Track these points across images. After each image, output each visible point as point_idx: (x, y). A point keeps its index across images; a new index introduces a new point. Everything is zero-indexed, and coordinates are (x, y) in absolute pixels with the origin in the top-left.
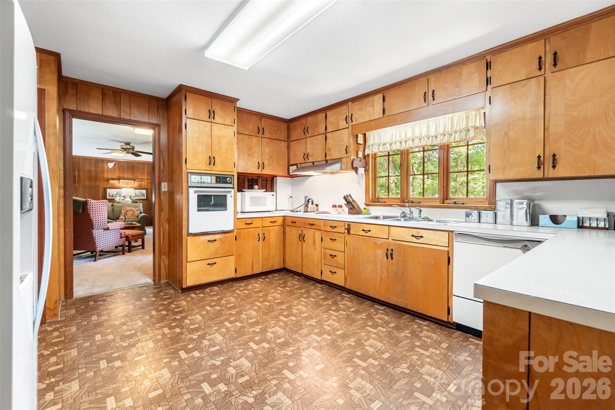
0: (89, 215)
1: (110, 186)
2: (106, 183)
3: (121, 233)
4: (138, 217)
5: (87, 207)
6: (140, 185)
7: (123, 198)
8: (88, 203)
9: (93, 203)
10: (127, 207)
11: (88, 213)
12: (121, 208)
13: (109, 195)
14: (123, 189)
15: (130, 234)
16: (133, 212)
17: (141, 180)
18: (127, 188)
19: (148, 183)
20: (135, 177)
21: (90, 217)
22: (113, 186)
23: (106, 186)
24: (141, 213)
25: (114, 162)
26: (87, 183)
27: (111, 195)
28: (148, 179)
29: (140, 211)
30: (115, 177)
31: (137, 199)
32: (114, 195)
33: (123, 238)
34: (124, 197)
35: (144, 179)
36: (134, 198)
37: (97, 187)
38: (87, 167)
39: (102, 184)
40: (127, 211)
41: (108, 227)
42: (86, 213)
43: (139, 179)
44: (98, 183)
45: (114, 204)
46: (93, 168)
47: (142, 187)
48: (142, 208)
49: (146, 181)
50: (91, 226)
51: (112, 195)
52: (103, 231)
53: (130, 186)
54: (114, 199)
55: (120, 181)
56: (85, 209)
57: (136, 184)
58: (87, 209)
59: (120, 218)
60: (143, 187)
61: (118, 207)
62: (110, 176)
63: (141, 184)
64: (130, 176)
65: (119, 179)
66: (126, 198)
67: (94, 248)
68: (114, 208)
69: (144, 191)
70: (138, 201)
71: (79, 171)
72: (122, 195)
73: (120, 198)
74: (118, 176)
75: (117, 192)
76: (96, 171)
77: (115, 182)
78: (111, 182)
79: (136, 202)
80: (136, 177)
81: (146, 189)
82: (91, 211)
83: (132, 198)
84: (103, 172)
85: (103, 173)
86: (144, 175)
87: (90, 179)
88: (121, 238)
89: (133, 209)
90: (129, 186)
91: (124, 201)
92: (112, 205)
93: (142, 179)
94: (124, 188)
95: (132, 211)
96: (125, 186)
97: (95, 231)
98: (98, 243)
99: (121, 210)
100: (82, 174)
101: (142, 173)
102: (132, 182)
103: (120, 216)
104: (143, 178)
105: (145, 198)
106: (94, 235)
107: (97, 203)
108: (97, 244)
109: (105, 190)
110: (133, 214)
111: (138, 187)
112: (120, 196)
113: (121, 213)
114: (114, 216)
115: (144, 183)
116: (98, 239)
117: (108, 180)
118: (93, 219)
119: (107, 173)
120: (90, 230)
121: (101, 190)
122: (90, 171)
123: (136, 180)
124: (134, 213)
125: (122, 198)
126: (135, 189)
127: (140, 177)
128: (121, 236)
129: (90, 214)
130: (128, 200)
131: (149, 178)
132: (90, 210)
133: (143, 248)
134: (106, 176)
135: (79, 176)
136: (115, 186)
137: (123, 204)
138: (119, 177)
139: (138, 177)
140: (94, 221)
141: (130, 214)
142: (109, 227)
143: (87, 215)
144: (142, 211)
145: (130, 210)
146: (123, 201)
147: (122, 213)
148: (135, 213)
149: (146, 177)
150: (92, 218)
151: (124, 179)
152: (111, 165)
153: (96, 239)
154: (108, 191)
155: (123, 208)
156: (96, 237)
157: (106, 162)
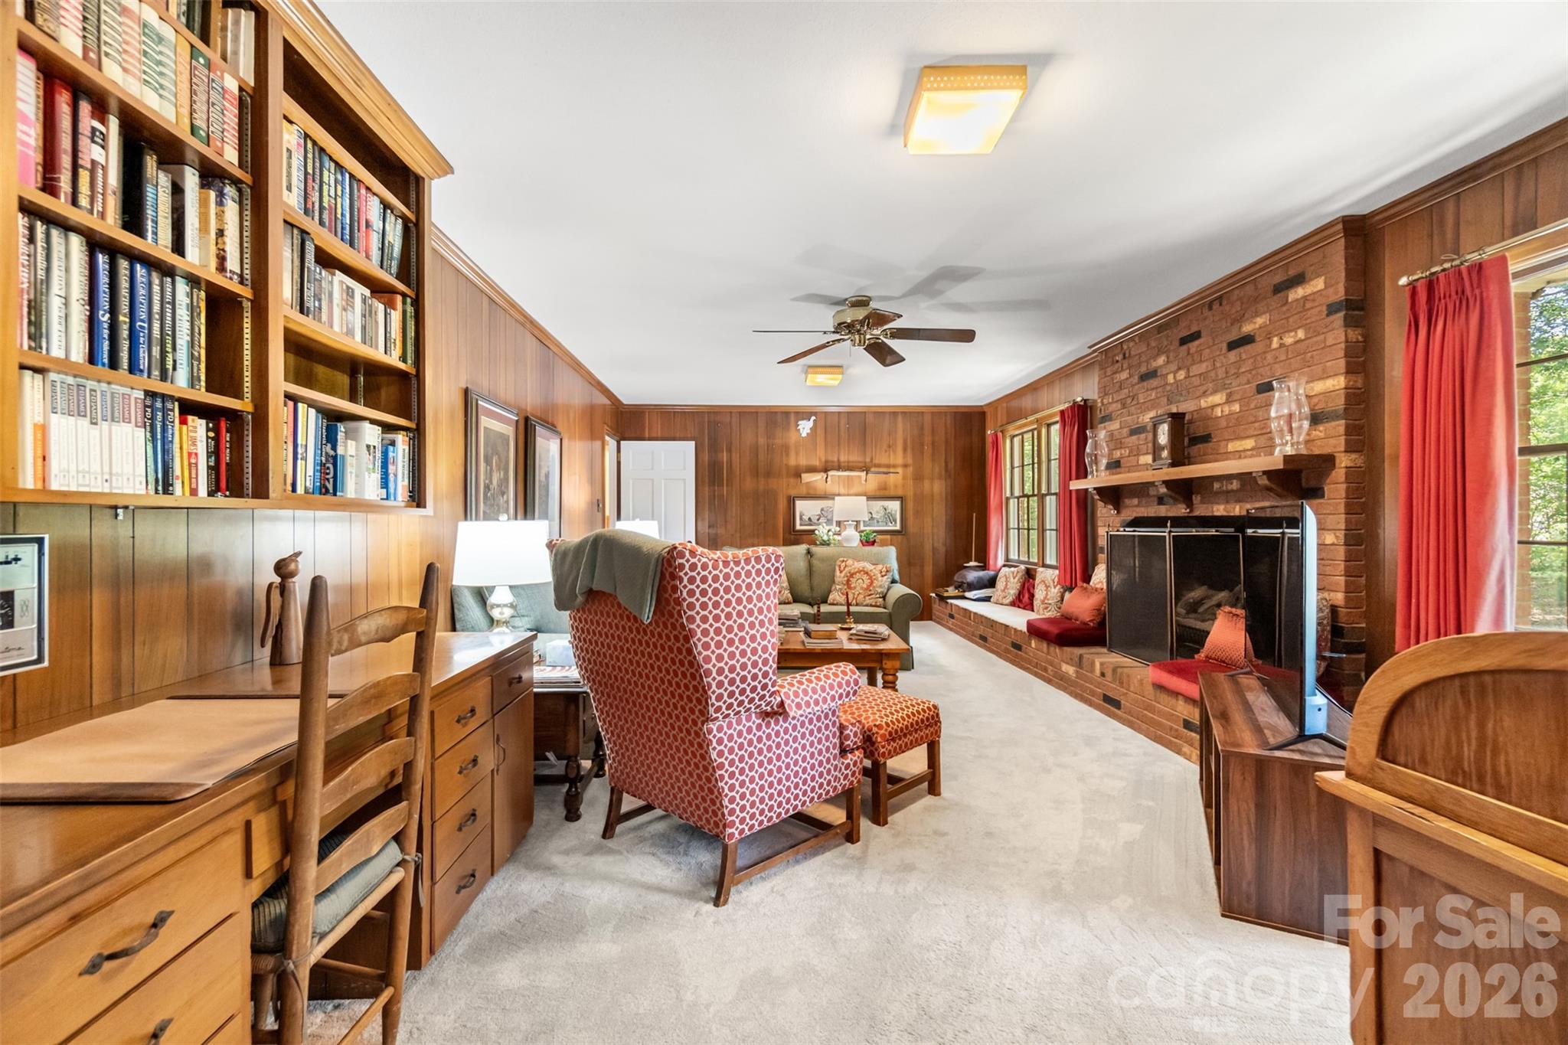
0: (687, 639)
1: (803, 491)
2: (792, 481)
3: (842, 728)
4: (884, 597)
5: (675, 589)
6: (884, 487)
7: (838, 529)
8: (682, 567)
9: (705, 567)
10: (850, 562)
11: (683, 626)
12: (831, 561)
13: (801, 519)
14: (836, 498)
15: (879, 727)
16: (871, 578)
17: (885, 470)
18: (848, 495)
19: (904, 478)
20: (868, 460)
21: (690, 651)
22: (812, 492)
23: (793, 493)
24: (893, 581)
25: (813, 418)
26: (749, 484)
27: (806, 518)
28: (905, 466)
29: (890, 575)
30: (816, 463)
31: (874, 532)
32: (814, 520)
33: (852, 751)
34: (839, 523)
35: (894, 466)
36: (868, 529)
37: (771, 495)
38: (749, 438)
39: (784, 487)
40: (852, 575)
41: (782, 704)
42: (674, 627)
43: (879, 466)
44: (773, 483)
45: (814, 549)
46: (762, 441)
47: (887, 493)
48: (894, 565)
49: (900, 470)
50: (699, 701)
51: (810, 519)
52: (759, 728)
53: (855, 489)
54: (813, 531)
55: (831, 473)
56: (668, 602)
57: (872, 482)
58: (678, 602)
59: (831, 597)
60: (892, 493)
61: (822, 560)
62: (803, 462)
63: (886, 483)
64: (855, 457)
65: (826, 470)
66: (845, 529)
67: (716, 825)
68: (815, 562)
69: (895, 506)
70: (879, 537)
71: (729, 450)
72: (835, 519)
73: (828, 528)
74: (823, 459)
75: (822, 510)
76: (770, 448)
77: (816, 478)
78: (807, 478)
79: (873, 543)
80: (872, 459)
81: (901, 499)
82: (697, 613)
83: (862, 528)
84: (786, 449)
85: (787, 455)
86: (895, 452)
87: (755, 472)
88: (843, 751)
89: (869, 567)
90: (851, 492)
91: (839, 538)
92: (809, 552)
93: (888, 466)
94: (839, 495)
95: (865, 577)
96: (842, 491)
97: (720, 729)
98: (732, 800)
99: (834, 571)
100: (735, 457)
101: (889, 447)
102: (860, 477)
103: (830, 592)
104: (892, 462)
105: (898, 527)
106: (714, 755)
107: (726, 564)
108: (726, 802)
109: (791, 502)
110: (868, 589)
111: (879, 494)
112: (829, 521)
113: (834, 582)
114: (812, 589)
115: (895, 479)
116: (732, 775)
117: (798, 475)
118: (707, 660)
119: (797, 454)
120: (695, 723)
121: (782, 504)
122: (755, 449)
123: (873, 469)
124: (872, 583)
125: (835, 528)
126: (870, 498)
127: (884, 460)
128: (842, 744)
129: (692, 633)
130: (852, 537)
131: (910, 461)
132: (691, 606)
133: (934, 789)
134: (792, 462)
135: (730, 462)
136: (815, 489)
137: (839, 549)
138: (826, 462)
139: (876, 461)
140: (708, 673)
141: (860, 584)
142: (787, 702)
143: (677, 638)
144: (897, 577)
145: (859, 572)
146: (836, 537)
147: (837, 580)
148: (876, 583)
149: (899, 459)
150: (700, 659)
151: (839, 467)
152: (805, 427)
153: (722, 777)
154: (800, 505)
155: (838, 563)
156: (721, 766)
157: (792, 418)
